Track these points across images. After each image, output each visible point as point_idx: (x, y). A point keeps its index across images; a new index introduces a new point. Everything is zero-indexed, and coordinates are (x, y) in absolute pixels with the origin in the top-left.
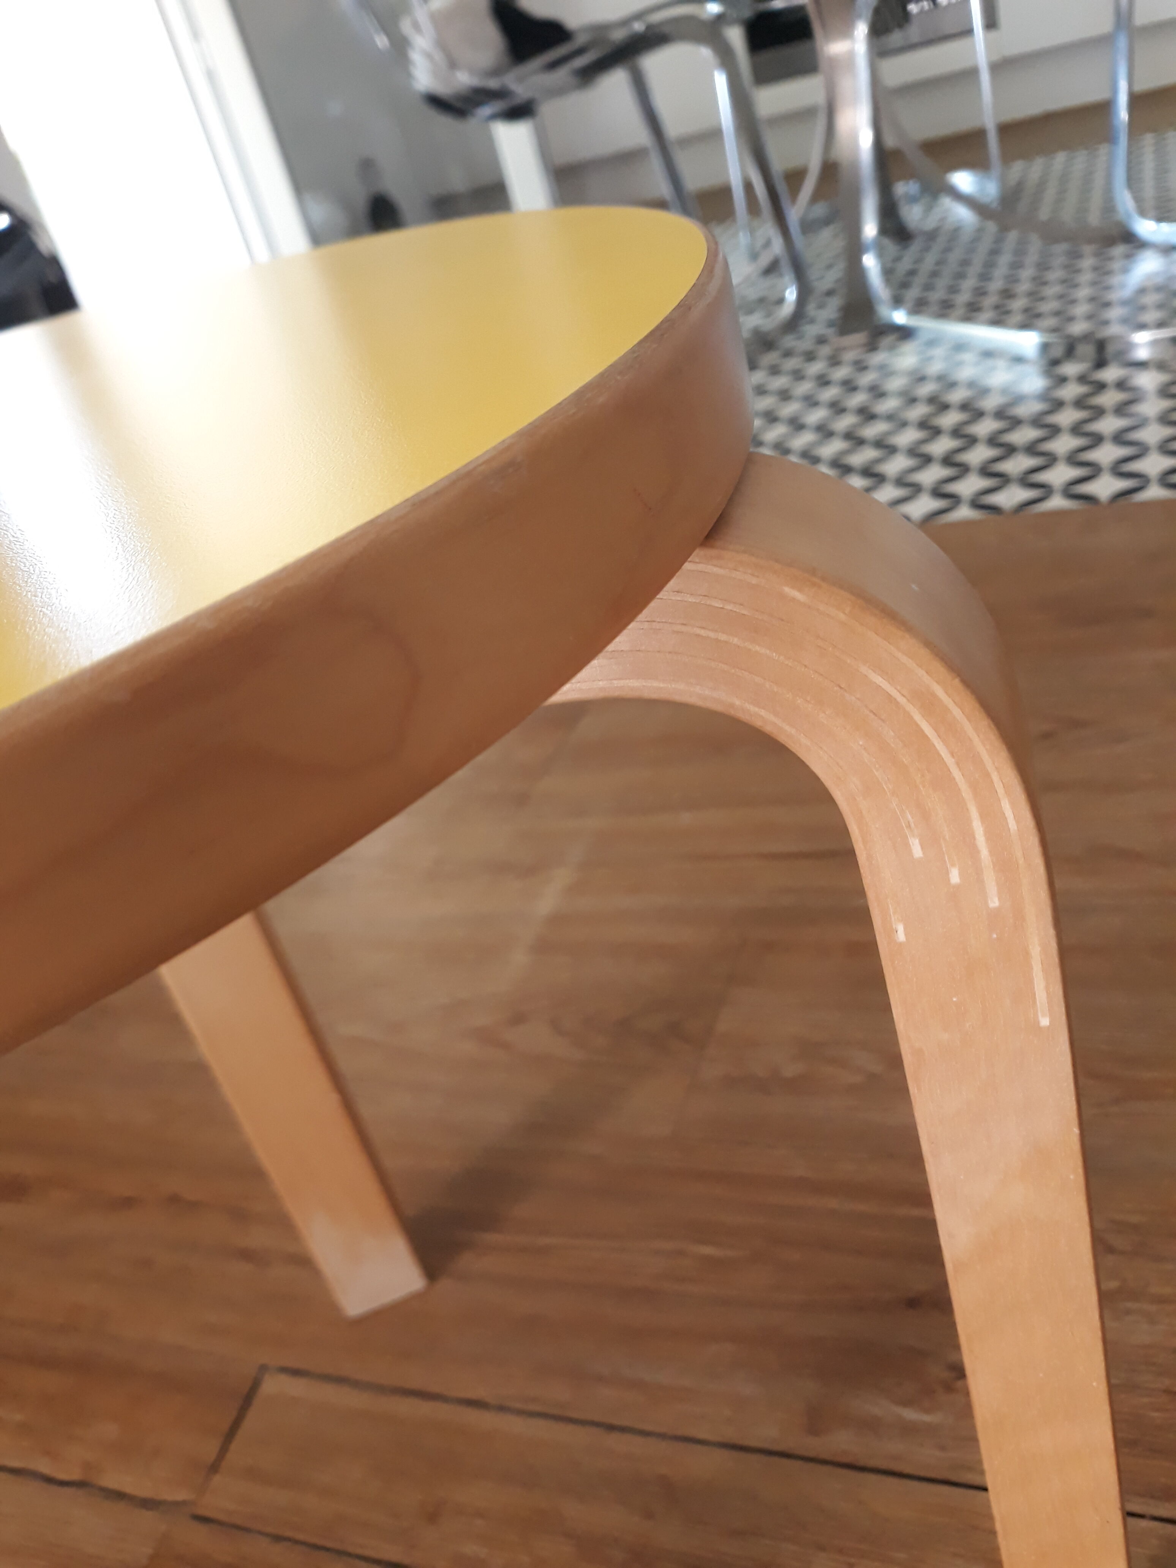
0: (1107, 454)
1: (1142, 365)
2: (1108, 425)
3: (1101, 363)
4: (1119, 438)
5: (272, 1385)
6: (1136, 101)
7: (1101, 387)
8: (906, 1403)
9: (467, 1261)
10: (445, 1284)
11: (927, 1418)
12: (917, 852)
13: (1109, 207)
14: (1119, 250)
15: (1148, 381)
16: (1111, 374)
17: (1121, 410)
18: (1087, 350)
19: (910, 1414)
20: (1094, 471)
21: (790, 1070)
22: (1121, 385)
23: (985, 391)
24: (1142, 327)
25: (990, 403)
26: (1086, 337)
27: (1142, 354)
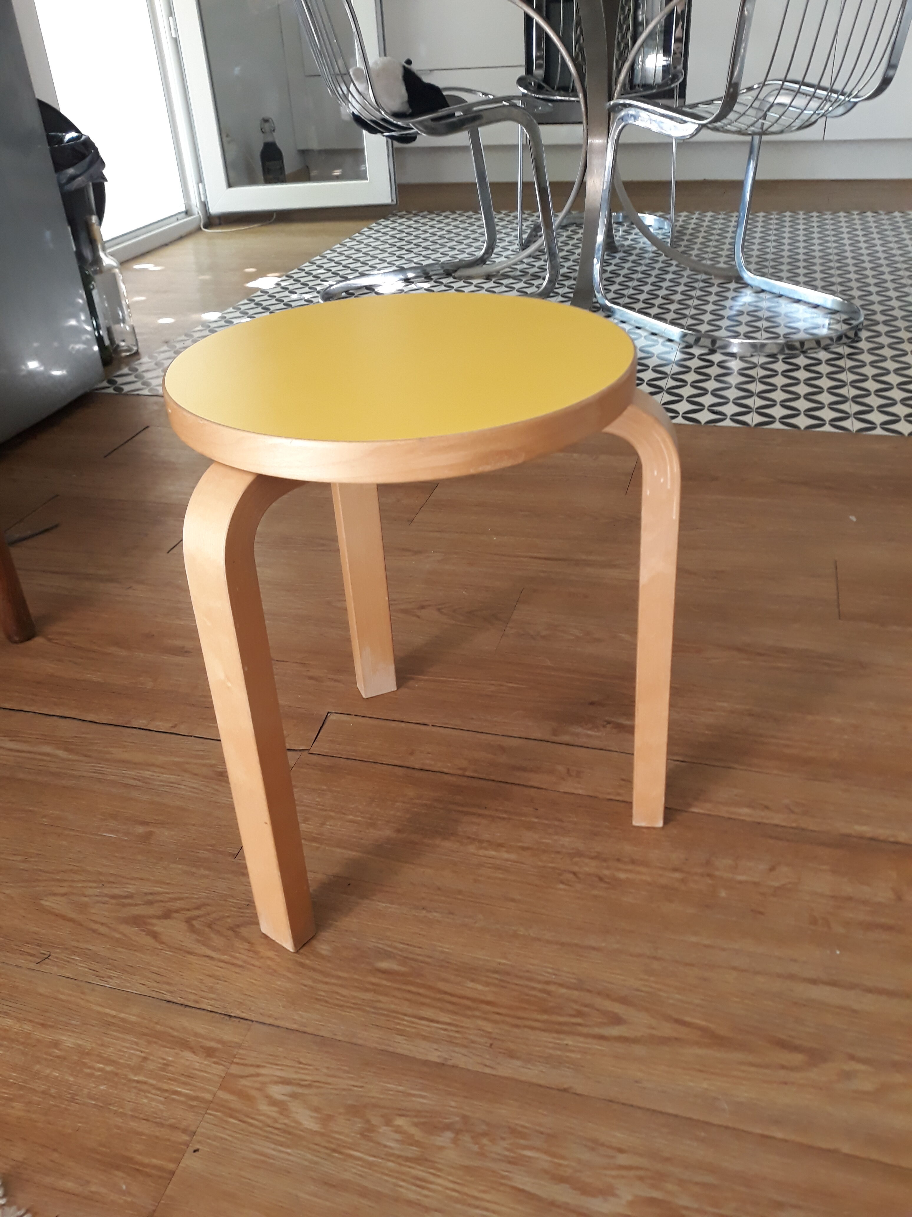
0: (708, 400)
1: (733, 355)
2: (711, 385)
3: (712, 352)
4: (715, 393)
5: (332, 717)
6: (756, 183)
7: (711, 363)
8: (590, 729)
9: (411, 683)
10: (403, 690)
11: (597, 734)
12: (656, 473)
13: (731, 257)
14: (733, 285)
15: (735, 365)
16: (717, 358)
17: (718, 378)
18: (707, 342)
19: (589, 732)
20: (700, 407)
21: (544, 633)
22: (720, 365)
23: (650, 356)
24: (737, 335)
25: (652, 362)
26: (707, 335)
27: (734, 350)
